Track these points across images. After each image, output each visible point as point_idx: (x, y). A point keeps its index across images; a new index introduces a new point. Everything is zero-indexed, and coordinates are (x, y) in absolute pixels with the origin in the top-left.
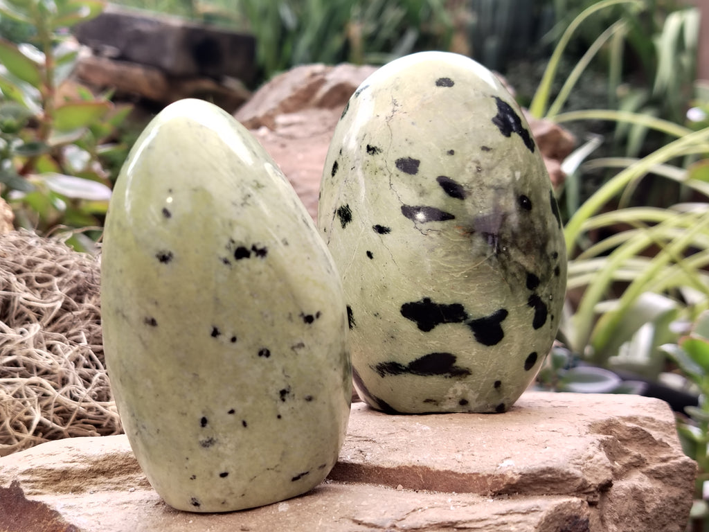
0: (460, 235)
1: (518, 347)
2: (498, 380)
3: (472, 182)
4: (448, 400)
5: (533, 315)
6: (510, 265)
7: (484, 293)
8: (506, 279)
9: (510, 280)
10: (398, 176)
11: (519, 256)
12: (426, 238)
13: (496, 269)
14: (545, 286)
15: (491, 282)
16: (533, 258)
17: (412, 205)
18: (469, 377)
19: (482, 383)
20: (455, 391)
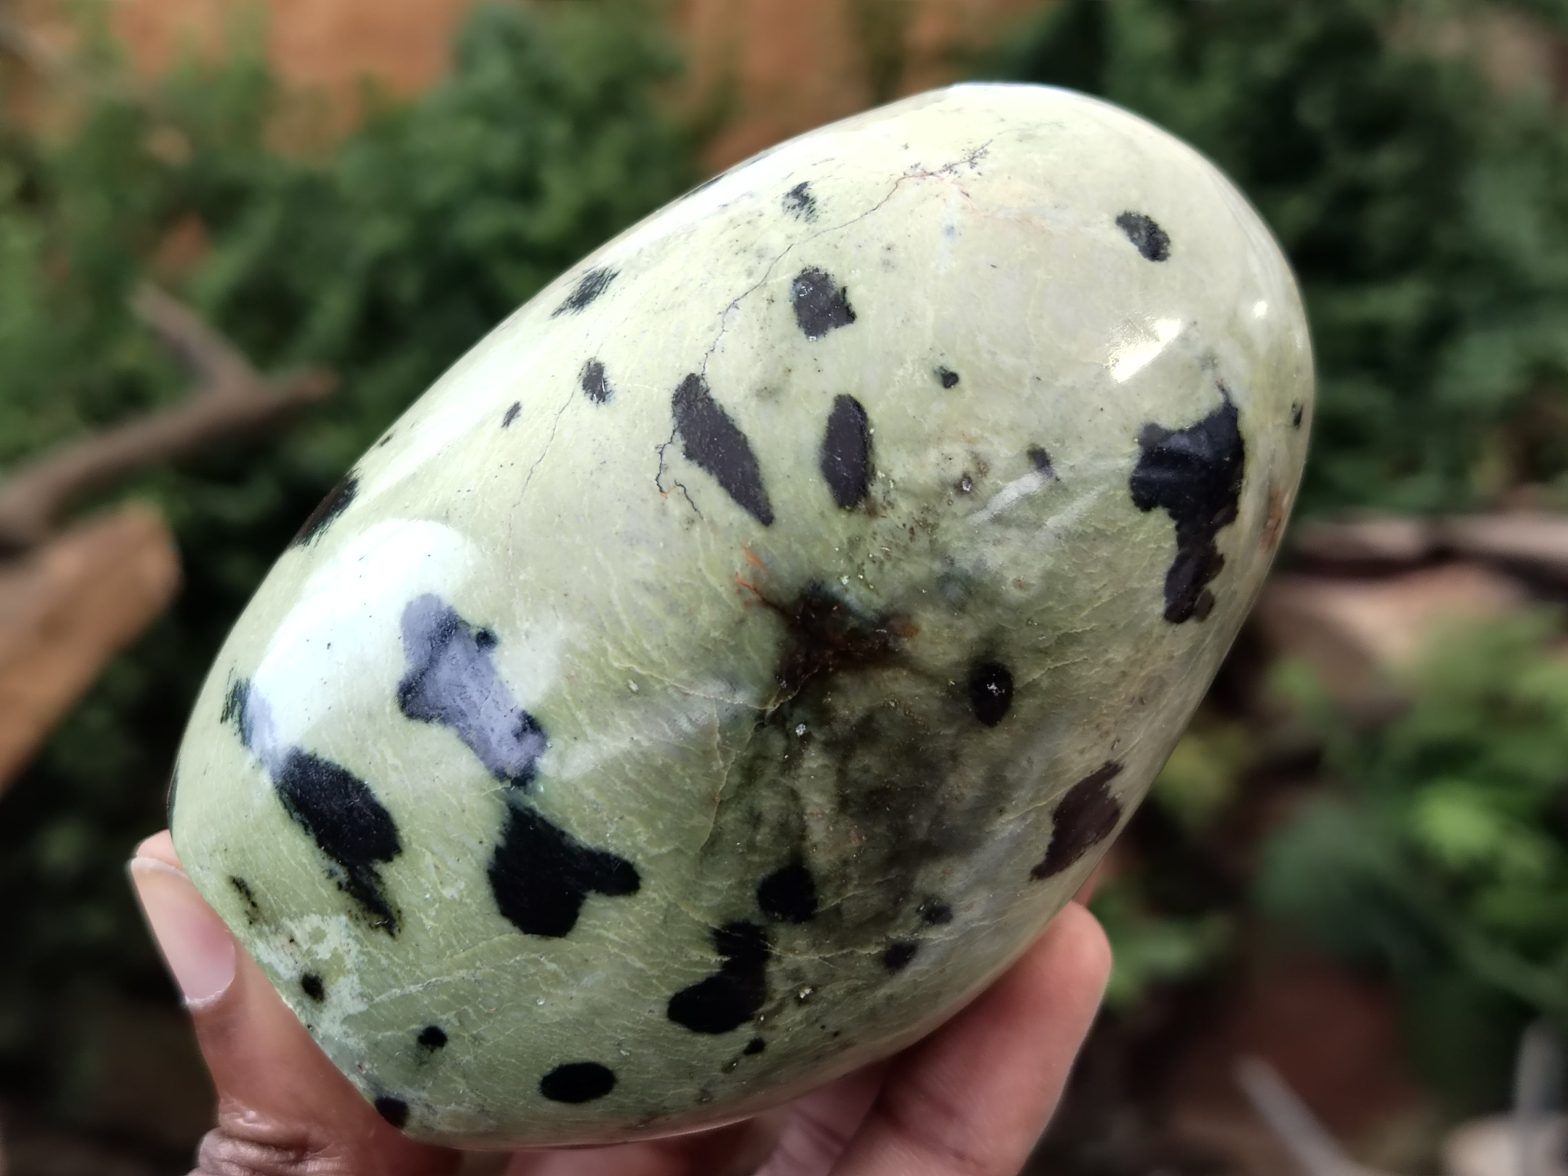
0: (733, 576)
1: (575, 1007)
2: (447, 1029)
3: (906, 492)
4: (285, 940)
5: (700, 974)
6: (772, 784)
7: (632, 775)
8: (723, 806)
9: (730, 818)
10: (771, 301)
11: (823, 792)
12: (654, 498)
13: (725, 754)
14: (815, 945)
15: (678, 768)
16: (855, 843)
17: (713, 394)
18: (382, 937)
19: (397, 991)
20: (318, 936)
